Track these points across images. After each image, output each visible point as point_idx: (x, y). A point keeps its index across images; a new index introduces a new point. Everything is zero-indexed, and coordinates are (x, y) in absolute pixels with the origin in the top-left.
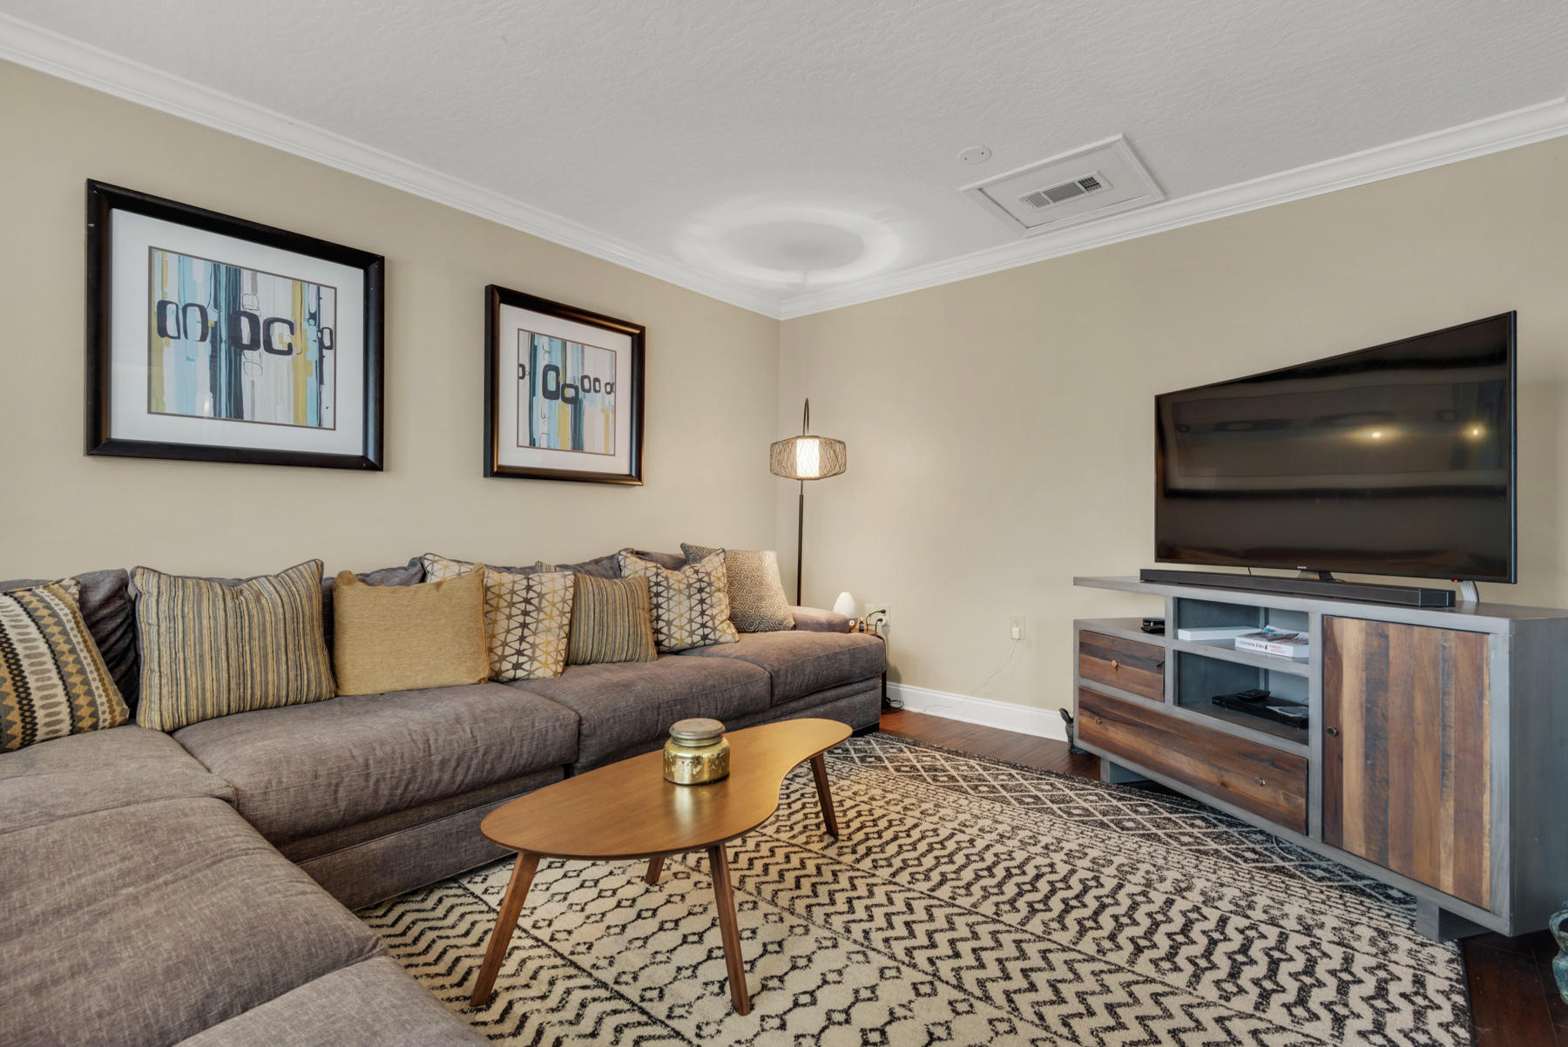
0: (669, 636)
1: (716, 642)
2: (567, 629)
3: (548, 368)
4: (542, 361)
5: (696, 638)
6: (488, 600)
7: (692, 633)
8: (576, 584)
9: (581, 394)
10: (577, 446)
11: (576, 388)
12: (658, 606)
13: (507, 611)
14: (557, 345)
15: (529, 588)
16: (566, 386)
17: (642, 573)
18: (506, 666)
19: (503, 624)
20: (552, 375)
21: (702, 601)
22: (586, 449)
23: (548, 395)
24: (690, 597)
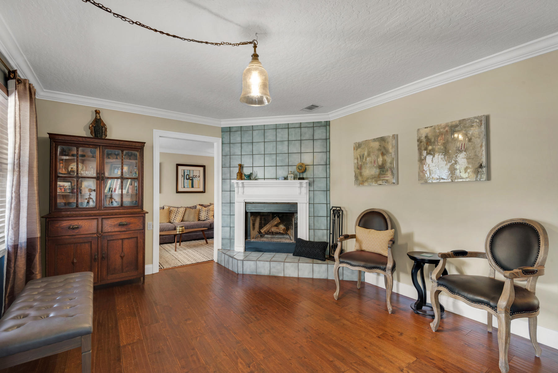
0: (201, 218)
1: (209, 219)
2: (183, 216)
3: (187, 175)
4: (186, 174)
5: (205, 219)
6: (170, 212)
7: (205, 218)
8: (186, 210)
9: (193, 178)
10: (192, 187)
11: (192, 178)
12: (200, 213)
13: (173, 213)
14: (189, 171)
15: (177, 210)
16: (190, 177)
17: (199, 208)
18: (172, 221)
19: (172, 215)
20: (188, 176)
21: (207, 213)
22: (194, 187)
23: (187, 179)
24: (206, 212)
